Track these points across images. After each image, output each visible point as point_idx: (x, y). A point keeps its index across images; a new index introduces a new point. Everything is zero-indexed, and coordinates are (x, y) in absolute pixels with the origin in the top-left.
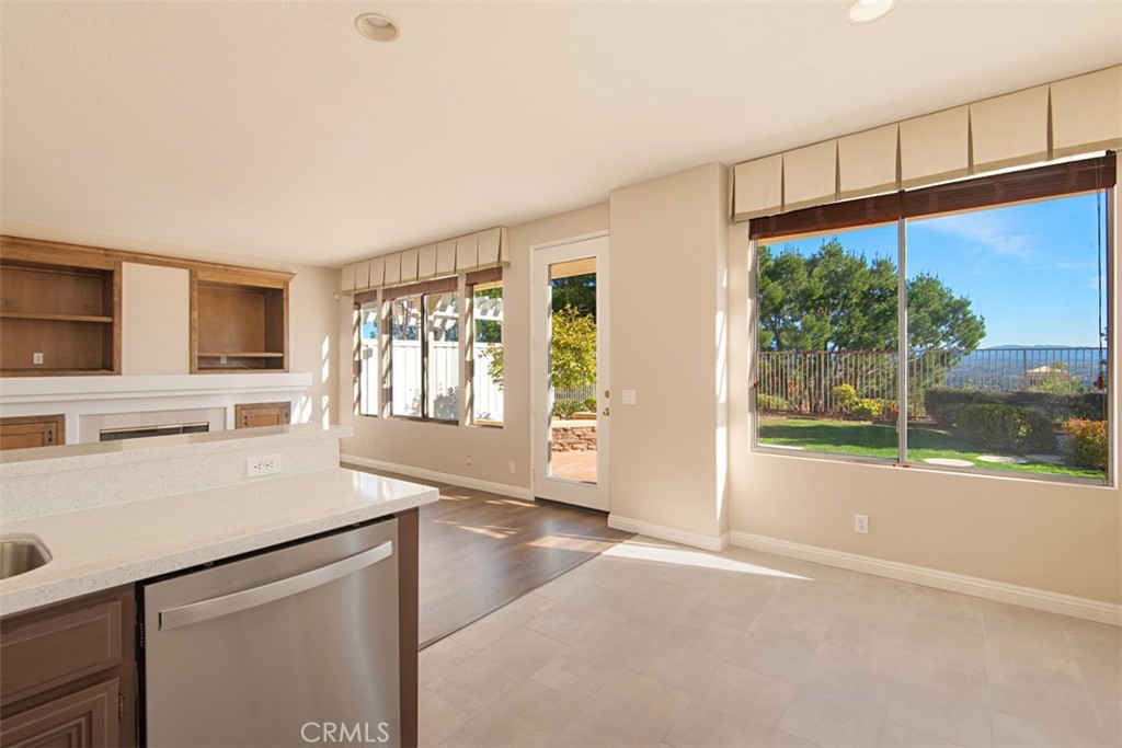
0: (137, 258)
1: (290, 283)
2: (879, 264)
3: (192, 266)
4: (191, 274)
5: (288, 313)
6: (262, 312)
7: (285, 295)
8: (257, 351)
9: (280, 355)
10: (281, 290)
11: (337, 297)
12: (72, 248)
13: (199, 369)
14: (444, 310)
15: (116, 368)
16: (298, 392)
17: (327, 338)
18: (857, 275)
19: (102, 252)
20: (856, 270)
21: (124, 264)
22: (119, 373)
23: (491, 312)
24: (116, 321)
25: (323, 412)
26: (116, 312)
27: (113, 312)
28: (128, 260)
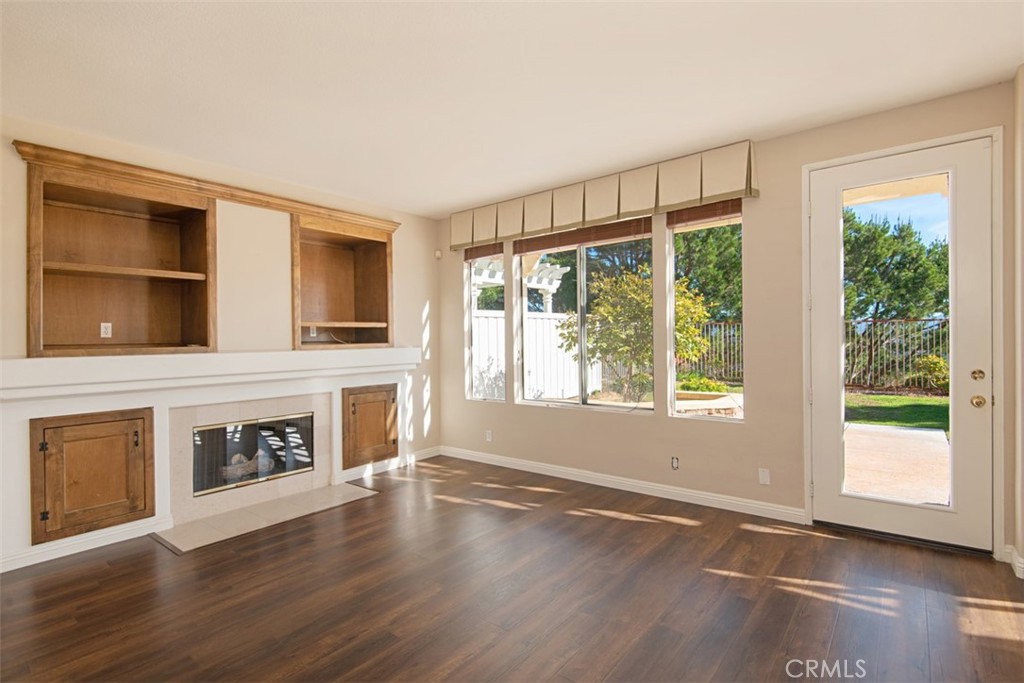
0: (234, 194)
1: (393, 235)
2: (901, 230)
3: (294, 209)
4: (292, 220)
5: (392, 271)
6: (352, 273)
7: (388, 250)
8: (347, 321)
9: (384, 325)
10: (384, 244)
11: (438, 254)
12: (158, 176)
13: (303, 343)
14: (493, 277)
15: (211, 342)
16: (403, 371)
17: (428, 303)
18: (881, 241)
19: (194, 184)
20: (880, 236)
21: (218, 202)
22: (215, 350)
23: (535, 279)
24: (211, 279)
25: (424, 412)
26: (210, 266)
27: (206, 268)
28: (223, 197)
